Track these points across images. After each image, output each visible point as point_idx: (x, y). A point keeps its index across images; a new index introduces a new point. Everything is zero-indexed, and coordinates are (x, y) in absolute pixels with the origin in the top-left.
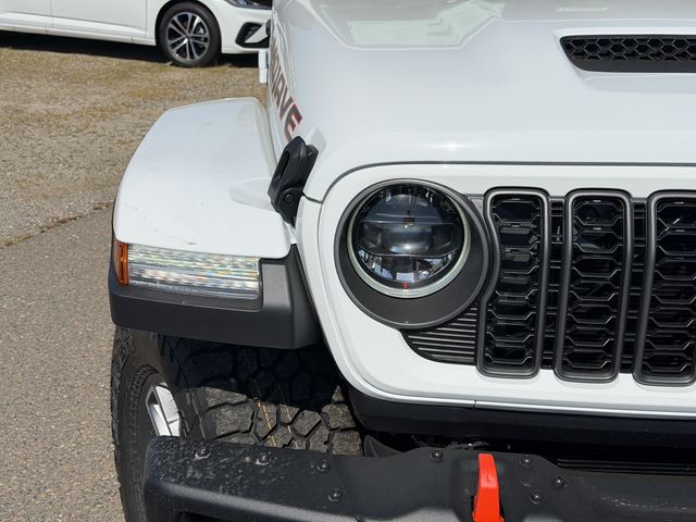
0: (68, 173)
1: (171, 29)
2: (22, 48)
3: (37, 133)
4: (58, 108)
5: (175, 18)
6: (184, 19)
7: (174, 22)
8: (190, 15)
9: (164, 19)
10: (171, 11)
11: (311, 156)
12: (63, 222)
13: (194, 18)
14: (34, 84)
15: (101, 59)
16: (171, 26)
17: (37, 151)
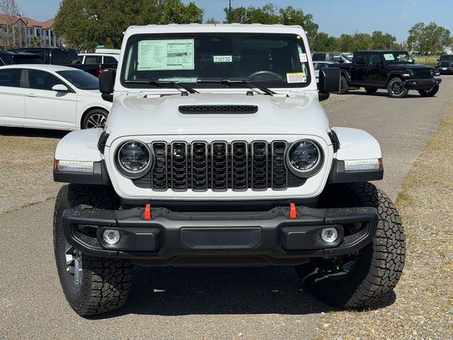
0: (34, 187)
1: (89, 123)
2: (9, 135)
3: (19, 172)
4: (29, 161)
5: (91, 117)
6: (96, 117)
7: (91, 119)
8: (99, 115)
9: (85, 118)
10: (89, 114)
11: (108, 135)
12: (33, 204)
13: (101, 117)
14: (16, 151)
15: (51, 139)
16: (89, 121)
17: (19, 178)
